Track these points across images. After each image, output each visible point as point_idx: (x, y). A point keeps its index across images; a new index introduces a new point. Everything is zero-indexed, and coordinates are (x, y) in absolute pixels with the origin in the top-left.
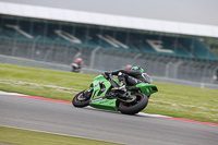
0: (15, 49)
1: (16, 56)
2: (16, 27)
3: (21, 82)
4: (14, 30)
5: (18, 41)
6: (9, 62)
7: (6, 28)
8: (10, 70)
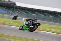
0: (58, 21)
1: (59, 23)
2: (59, 15)
3: (60, 31)
4: (58, 16)
5: (59, 19)
6: (57, 25)
7: (56, 15)
8: (57, 27)
